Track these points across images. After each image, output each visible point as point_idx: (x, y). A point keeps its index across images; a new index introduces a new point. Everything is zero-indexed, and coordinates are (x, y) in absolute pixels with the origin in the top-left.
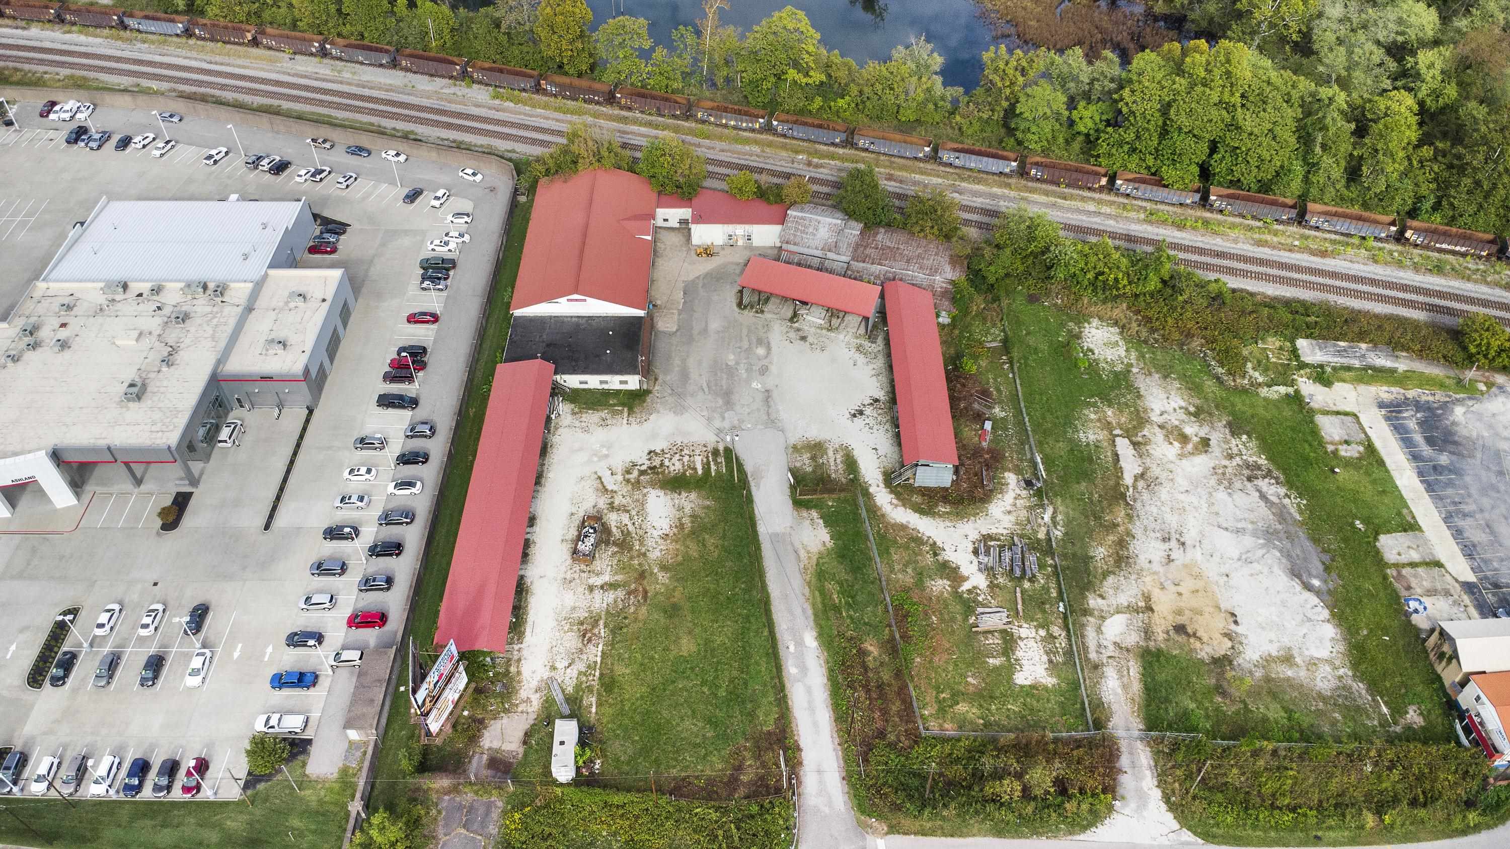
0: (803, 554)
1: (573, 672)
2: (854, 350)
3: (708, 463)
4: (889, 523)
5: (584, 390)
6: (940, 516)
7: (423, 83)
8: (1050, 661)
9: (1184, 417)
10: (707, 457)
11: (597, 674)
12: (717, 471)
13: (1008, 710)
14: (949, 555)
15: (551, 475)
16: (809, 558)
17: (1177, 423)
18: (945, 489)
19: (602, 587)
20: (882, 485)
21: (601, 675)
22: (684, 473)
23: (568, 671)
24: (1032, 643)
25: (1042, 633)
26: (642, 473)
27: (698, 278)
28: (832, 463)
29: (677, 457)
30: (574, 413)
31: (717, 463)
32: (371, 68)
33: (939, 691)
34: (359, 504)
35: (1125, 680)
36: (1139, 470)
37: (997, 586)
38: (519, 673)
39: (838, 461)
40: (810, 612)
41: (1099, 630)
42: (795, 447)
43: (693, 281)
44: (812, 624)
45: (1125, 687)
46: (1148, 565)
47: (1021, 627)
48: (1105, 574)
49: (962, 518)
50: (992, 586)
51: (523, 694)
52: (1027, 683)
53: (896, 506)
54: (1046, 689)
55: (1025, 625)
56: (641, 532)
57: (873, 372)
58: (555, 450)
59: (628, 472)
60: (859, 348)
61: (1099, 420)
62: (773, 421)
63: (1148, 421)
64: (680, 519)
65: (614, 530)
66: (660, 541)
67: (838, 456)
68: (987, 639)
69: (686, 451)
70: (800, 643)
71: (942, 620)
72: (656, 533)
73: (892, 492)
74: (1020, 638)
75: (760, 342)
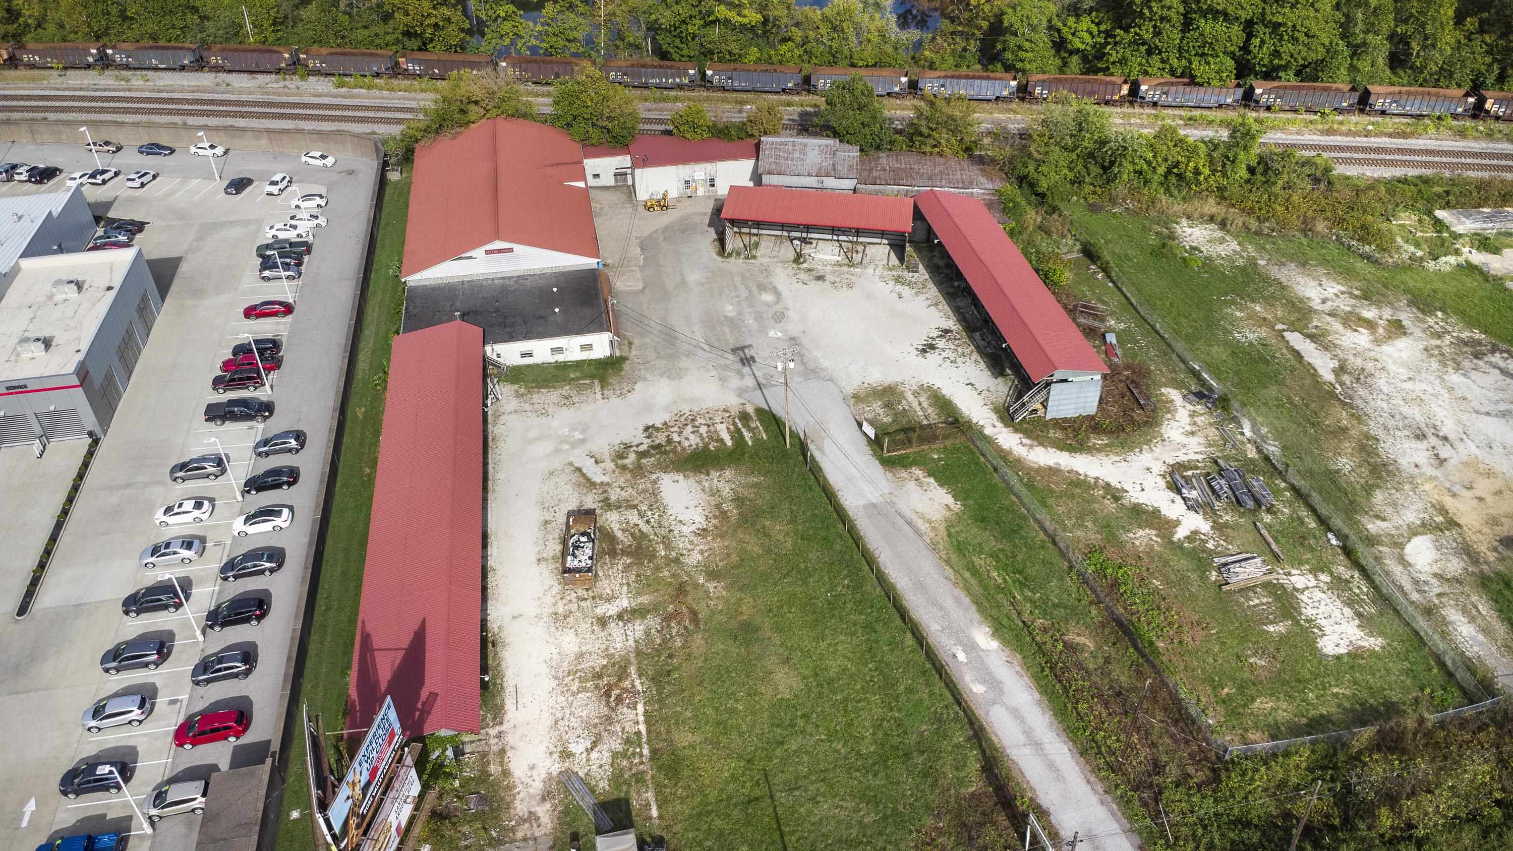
0: (923, 526)
1: (602, 756)
2: (892, 283)
3: (738, 431)
4: (1031, 468)
5: (528, 366)
6: (1099, 451)
7: (240, 81)
8: (1359, 615)
9: (1353, 302)
10: (734, 424)
11: (646, 751)
12: (756, 440)
13: (1336, 695)
14: (1135, 496)
15: (501, 476)
16: (934, 529)
17: (1348, 309)
18: (1092, 418)
19: (620, 617)
20: (999, 425)
21: (654, 752)
22: (706, 446)
23: (594, 755)
24: (1318, 595)
25: (1325, 578)
26: (642, 455)
27: (656, 232)
28: (918, 409)
29: (689, 429)
30: (518, 395)
31: (750, 429)
32: (169, 74)
33: (1217, 687)
34: (185, 553)
35: (1479, 621)
36: (1335, 364)
37: (1226, 525)
38: (506, 773)
39: (925, 404)
40: (967, 600)
41: (1402, 560)
42: (855, 396)
43: (650, 236)
44: (976, 616)
45: (1485, 630)
46: (1416, 470)
47: (1289, 574)
48: (1368, 489)
49: (1131, 449)
50: (1218, 527)
51: (521, 808)
52: (1342, 650)
53: (1031, 447)
54: (1373, 653)
55: (1294, 572)
56: (663, 532)
57: (929, 302)
58: (501, 444)
59: (621, 456)
60: (898, 280)
61: (1249, 317)
62: (813, 371)
63: (1311, 310)
64: (718, 506)
65: (619, 534)
66: (696, 540)
67: (922, 399)
68: (1249, 599)
69: (700, 421)
70: (971, 647)
71: (1168, 583)
72: (687, 530)
73: (1016, 431)
74: (1297, 590)
75: (762, 288)
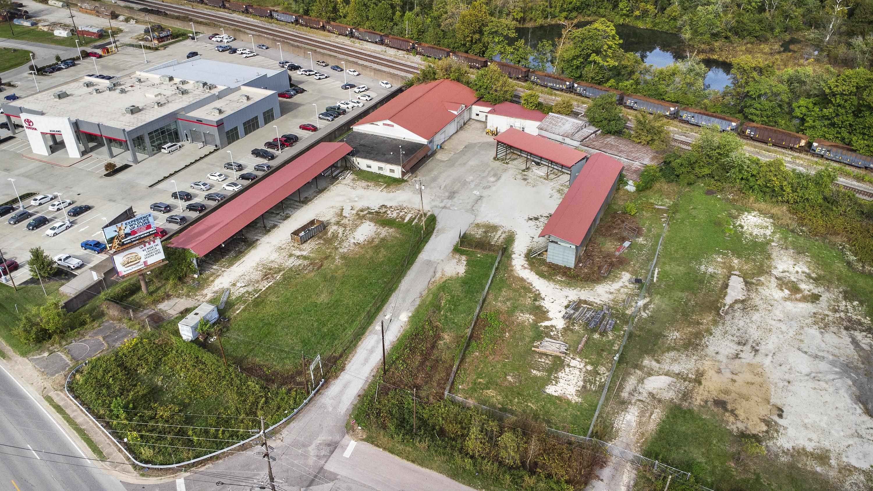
0: (439, 275)
1: (243, 290)
2: (555, 191)
3: (414, 218)
4: (513, 275)
5: (368, 172)
6: (554, 281)
7: (392, 52)
8: (584, 387)
10: (416, 216)
11: (256, 296)
12: (417, 224)
13: (527, 406)
14: (546, 304)
15: (316, 202)
16: (442, 278)
17: (795, 280)
18: (569, 269)
19: (298, 257)
20: (523, 255)
21: (258, 297)
22: (395, 219)
23: (242, 289)
24: (577, 372)
25: (589, 368)
26: (370, 213)
28: (496, 238)
29: (398, 211)
30: (354, 180)
31: (420, 220)
32: (371, 44)
33: (480, 376)
34: (202, 187)
35: (644, 419)
36: (741, 297)
37: (572, 331)
38: (213, 281)
39: (502, 238)
40: (418, 302)
41: (641, 381)
42: (477, 225)
43: (474, 143)
44: (413, 309)
45: (640, 424)
46: (714, 355)
47: (574, 359)
48: (669, 349)
49: (570, 287)
50: (566, 330)
51: (205, 292)
52: (556, 394)
53: (525, 268)
54: (568, 402)
55: (578, 359)
56: (344, 238)
58: (328, 192)
59: (362, 211)
60: (559, 191)
61: (724, 263)
62: (473, 210)
63: (768, 273)
64: (373, 239)
65: (329, 233)
66: (352, 245)
67: (503, 235)
68: (541, 358)
69: (405, 210)
71: (511, 337)
72: (352, 241)
73: (527, 261)
74: (569, 365)
75: (495, 175)
